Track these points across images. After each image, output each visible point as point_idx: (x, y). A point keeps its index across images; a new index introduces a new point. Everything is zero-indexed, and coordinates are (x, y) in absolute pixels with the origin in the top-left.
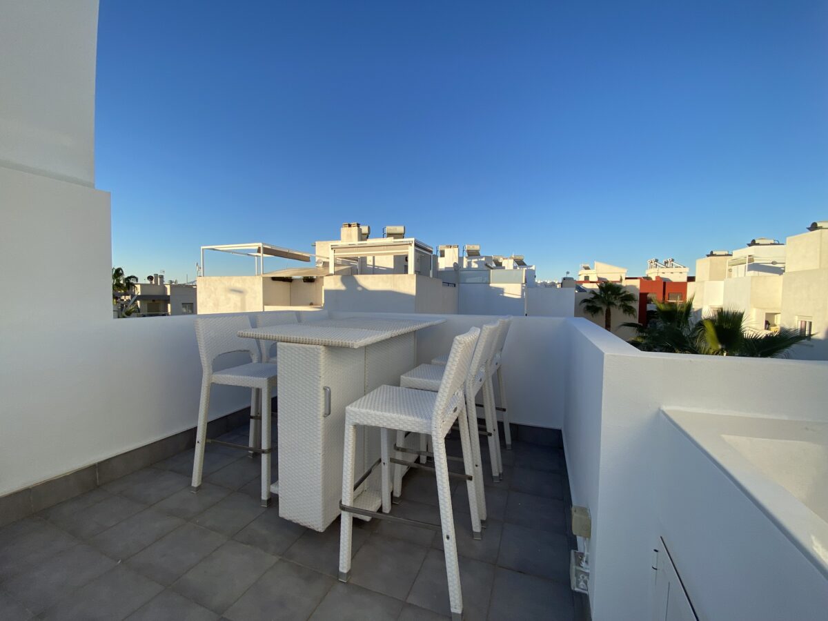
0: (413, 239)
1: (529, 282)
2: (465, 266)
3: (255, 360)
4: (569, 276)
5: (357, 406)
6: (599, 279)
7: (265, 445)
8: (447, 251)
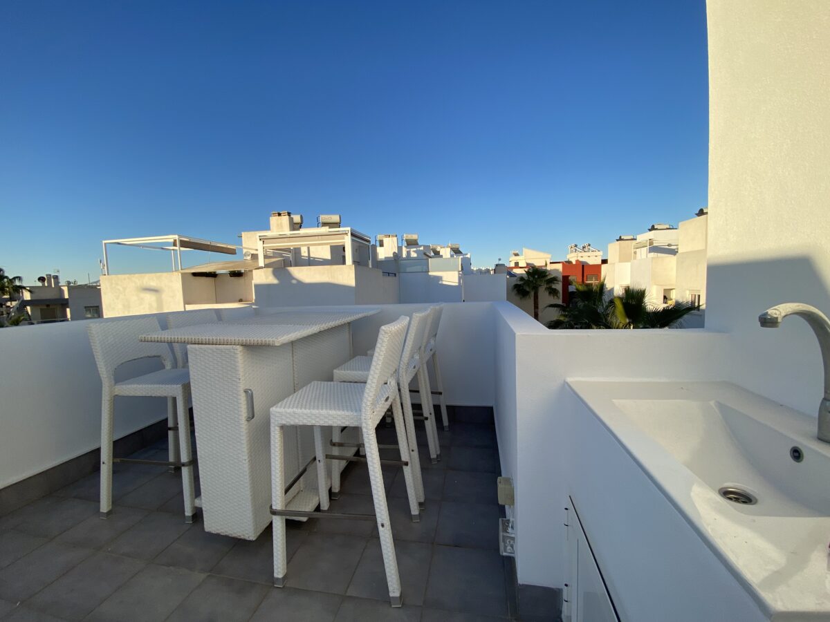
0: (349, 229)
1: (465, 269)
2: (404, 255)
3: (168, 366)
4: (501, 262)
5: (283, 406)
6: (528, 264)
7: (184, 458)
8: (386, 241)
